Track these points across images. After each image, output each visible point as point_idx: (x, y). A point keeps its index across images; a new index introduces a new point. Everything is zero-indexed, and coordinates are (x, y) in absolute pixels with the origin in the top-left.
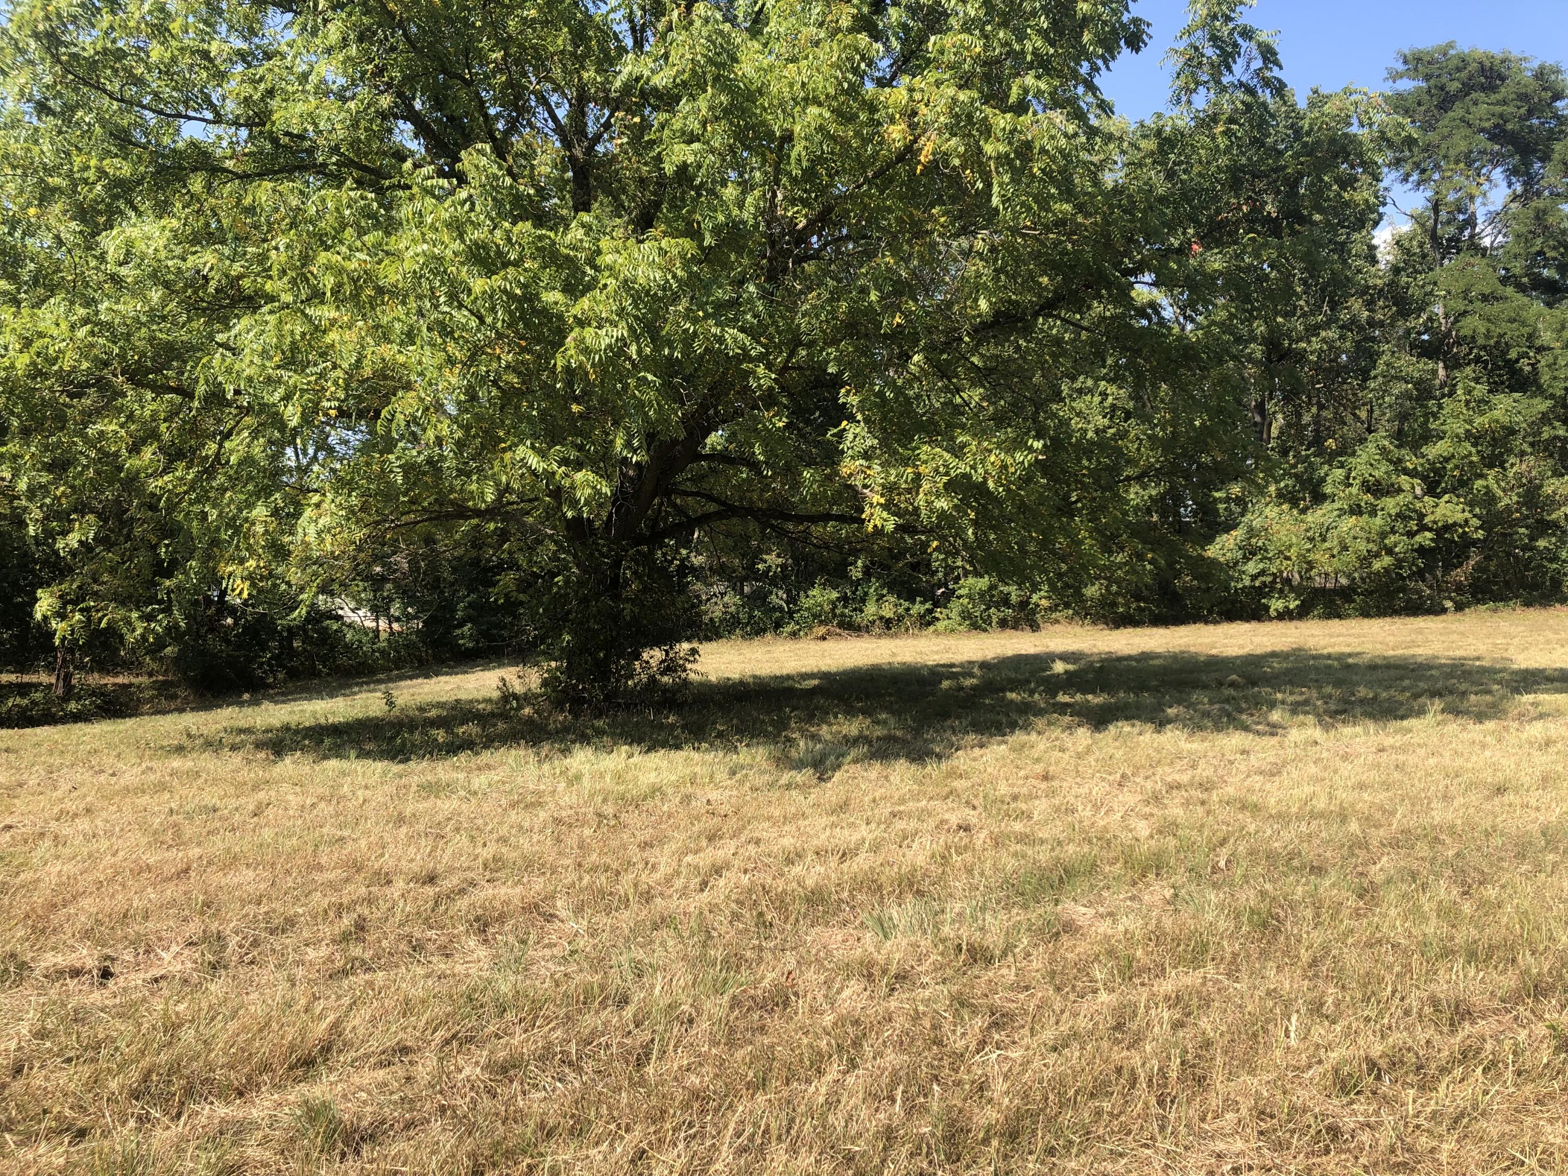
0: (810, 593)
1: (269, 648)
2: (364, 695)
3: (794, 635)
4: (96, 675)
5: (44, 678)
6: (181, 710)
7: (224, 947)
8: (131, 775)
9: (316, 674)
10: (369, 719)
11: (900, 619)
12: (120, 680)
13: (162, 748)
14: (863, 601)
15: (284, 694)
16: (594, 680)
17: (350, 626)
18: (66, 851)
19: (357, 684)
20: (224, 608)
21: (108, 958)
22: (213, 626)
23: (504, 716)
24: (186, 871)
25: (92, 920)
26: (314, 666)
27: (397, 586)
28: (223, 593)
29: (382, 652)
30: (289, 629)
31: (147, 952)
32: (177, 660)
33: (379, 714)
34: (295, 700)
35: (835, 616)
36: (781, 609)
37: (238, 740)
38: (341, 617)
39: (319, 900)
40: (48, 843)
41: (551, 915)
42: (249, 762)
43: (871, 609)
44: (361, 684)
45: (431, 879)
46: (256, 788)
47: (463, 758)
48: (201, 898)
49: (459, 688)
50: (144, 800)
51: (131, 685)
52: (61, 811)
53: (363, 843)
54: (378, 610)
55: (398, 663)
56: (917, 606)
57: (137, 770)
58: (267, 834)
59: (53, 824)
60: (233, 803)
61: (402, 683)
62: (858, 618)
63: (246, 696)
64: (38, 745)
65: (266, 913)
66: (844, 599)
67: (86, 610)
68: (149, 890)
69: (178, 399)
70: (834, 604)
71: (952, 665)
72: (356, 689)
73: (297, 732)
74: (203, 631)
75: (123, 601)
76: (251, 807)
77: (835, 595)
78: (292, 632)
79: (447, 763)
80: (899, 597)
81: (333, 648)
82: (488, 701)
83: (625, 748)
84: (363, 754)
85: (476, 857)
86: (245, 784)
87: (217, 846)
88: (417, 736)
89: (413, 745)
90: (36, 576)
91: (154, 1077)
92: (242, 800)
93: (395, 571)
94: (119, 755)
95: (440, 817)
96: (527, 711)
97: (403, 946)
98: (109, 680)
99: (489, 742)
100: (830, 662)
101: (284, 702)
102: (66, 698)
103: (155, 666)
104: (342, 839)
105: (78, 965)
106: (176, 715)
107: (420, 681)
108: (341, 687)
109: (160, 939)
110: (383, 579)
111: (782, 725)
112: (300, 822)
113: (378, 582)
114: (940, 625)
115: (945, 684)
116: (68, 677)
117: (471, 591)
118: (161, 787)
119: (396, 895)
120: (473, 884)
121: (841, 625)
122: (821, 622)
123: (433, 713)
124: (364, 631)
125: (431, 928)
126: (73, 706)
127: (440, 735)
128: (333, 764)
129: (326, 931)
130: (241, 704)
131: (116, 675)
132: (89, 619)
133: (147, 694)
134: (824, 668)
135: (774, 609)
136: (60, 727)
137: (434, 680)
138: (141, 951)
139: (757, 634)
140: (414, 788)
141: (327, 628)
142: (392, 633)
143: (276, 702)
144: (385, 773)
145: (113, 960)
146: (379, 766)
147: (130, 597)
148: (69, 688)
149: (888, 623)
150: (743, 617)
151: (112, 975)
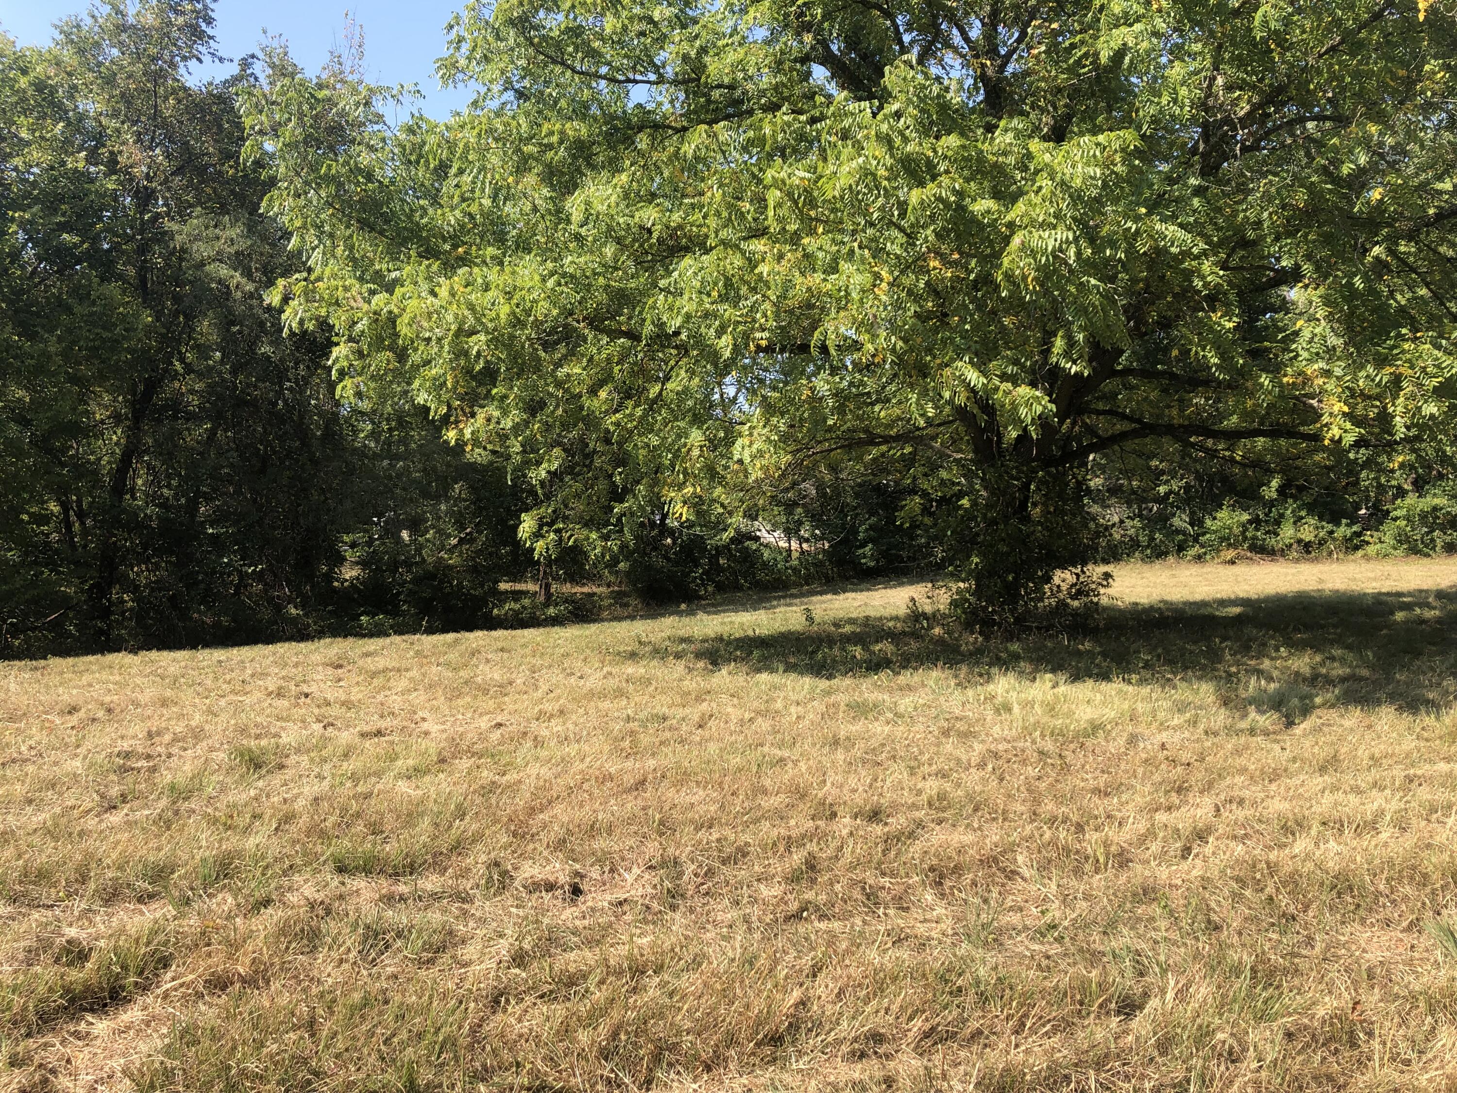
0: (1218, 515)
1: (700, 565)
2: (782, 609)
3: (1199, 558)
4: (568, 585)
5: (531, 587)
6: (632, 618)
7: (681, 874)
8: (594, 680)
9: (738, 588)
10: (790, 633)
11: (1322, 543)
12: (586, 590)
13: (619, 653)
14: (1278, 523)
15: (714, 607)
16: (1003, 603)
17: (767, 546)
18: (544, 754)
19: (775, 598)
20: (664, 530)
21: (577, 874)
22: (655, 545)
23: (915, 635)
24: (643, 782)
25: (564, 830)
26: (737, 580)
27: (807, 512)
28: (664, 516)
29: (794, 569)
30: (717, 548)
31: (612, 871)
32: (628, 574)
33: (799, 628)
34: (724, 611)
35: (1245, 539)
36: (1184, 532)
37: (680, 648)
38: (759, 538)
39: (769, 831)
40: (529, 744)
41: (1012, 872)
42: (690, 670)
43: (1287, 532)
44: (779, 598)
45: (875, 815)
46: (699, 699)
47: (883, 677)
48: (657, 816)
49: (866, 604)
50: (606, 705)
51: (594, 594)
52: (540, 711)
53: (803, 767)
54: (789, 532)
55: (808, 580)
56: (1342, 529)
57: (599, 675)
58: (713, 748)
59: (534, 725)
60: (680, 712)
61: (814, 599)
62: (1271, 541)
63: (683, 606)
64: (524, 646)
65: (718, 840)
66: (1256, 521)
67: (558, 531)
68: (613, 802)
69: (628, 343)
70: (1244, 526)
71: (1399, 594)
72: (775, 603)
73: (729, 643)
74: (648, 550)
75: (588, 524)
76: (696, 718)
77: (1246, 517)
78: (720, 550)
79: (869, 681)
80: (1321, 519)
81: (752, 565)
82: (896, 618)
83: (1049, 676)
84: (790, 668)
85: (919, 793)
86: (689, 693)
87: (668, 758)
88: (836, 651)
89: (834, 661)
90: (524, 503)
91: (623, 1037)
92: (687, 711)
93: (805, 497)
94: (585, 660)
95: (874, 743)
96: (937, 631)
97: (857, 894)
98: (578, 589)
99: (906, 662)
100: (1247, 587)
101: (715, 613)
102: (547, 605)
103: (612, 579)
104: (782, 760)
105: (552, 879)
106: (629, 622)
107: (829, 596)
108: (761, 600)
109: (623, 859)
110: (795, 504)
111: (1215, 656)
112: (741, 738)
113: (790, 507)
114: (1371, 550)
115: (1400, 616)
116: (548, 586)
117: (872, 515)
118: (620, 693)
119: (845, 832)
120: (920, 825)
121: (1253, 548)
122: (1229, 545)
123: (848, 629)
124: (779, 550)
125: (884, 874)
126: (551, 611)
127: (858, 651)
128: (764, 677)
129: (779, 867)
130: (680, 614)
131: (584, 585)
132: (561, 539)
133: (606, 602)
134: (1242, 595)
135: (1178, 532)
136: (541, 630)
137: (842, 596)
138: (607, 869)
139: (1158, 556)
140: (843, 707)
141: (747, 548)
142: (803, 552)
143: (709, 613)
144: (813, 690)
145: (582, 877)
146: (807, 681)
147: (591, 520)
148: (548, 595)
149: (1307, 547)
150: (1143, 539)
151: (581, 892)
